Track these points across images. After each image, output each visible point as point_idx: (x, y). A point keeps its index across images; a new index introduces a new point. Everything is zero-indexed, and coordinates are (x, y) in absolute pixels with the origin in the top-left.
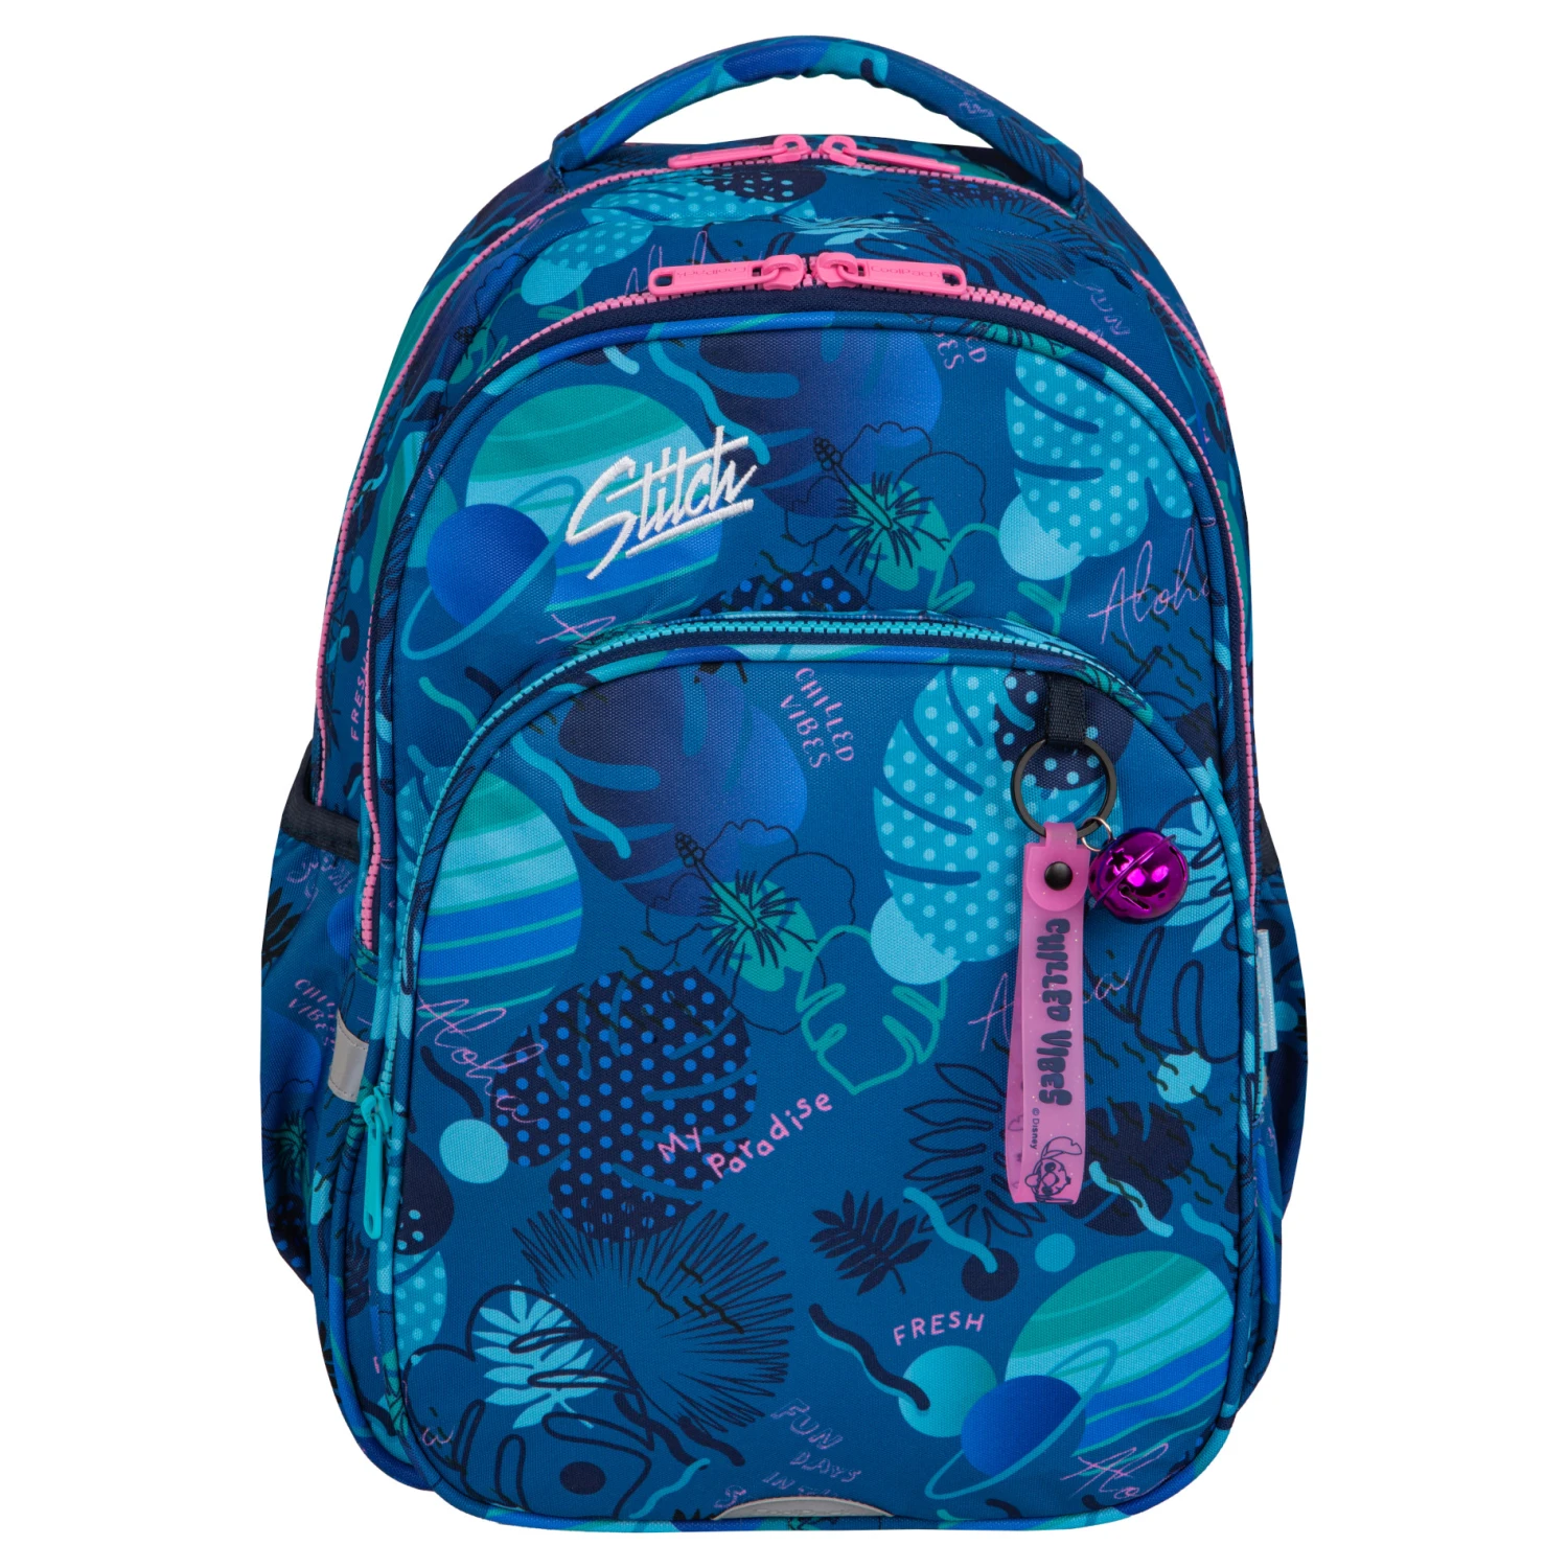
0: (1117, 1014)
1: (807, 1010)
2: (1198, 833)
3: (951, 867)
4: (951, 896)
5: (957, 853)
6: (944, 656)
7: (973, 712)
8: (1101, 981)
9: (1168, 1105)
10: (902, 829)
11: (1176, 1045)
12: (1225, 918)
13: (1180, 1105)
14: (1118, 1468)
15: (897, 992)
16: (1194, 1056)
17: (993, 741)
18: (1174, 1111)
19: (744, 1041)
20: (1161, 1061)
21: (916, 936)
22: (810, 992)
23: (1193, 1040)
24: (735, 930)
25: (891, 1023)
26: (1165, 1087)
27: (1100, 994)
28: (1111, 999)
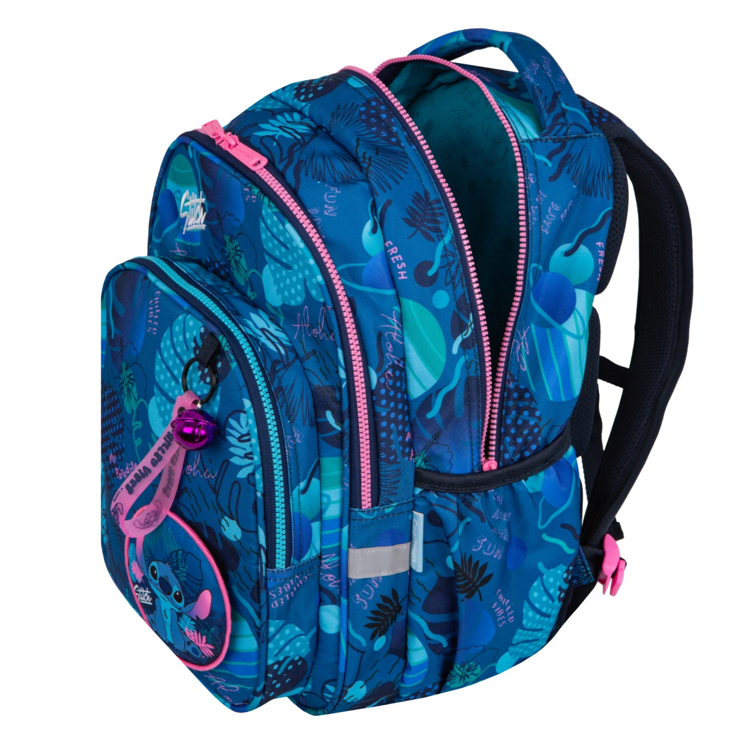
0: (211, 488)
1: (135, 426)
2: (242, 427)
3: (170, 395)
6: (186, 306)
7: (188, 335)
8: (207, 470)
9: (226, 538)
10: (161, 371)
11: (228, 513)
12: (249, 470)
13: (231, 540)
14: (223, 685)
15: (152, 435)
16: (234, 522)
17: (192, 350)
18: (230, 542)
19: (123, 429)
20: (223, 518)
21: (158, 416)
22: (135, 421)
23: (234, 515)
24: (124, 383)
26: (225, 530)
27: (207, 476)
28: (210, 480)
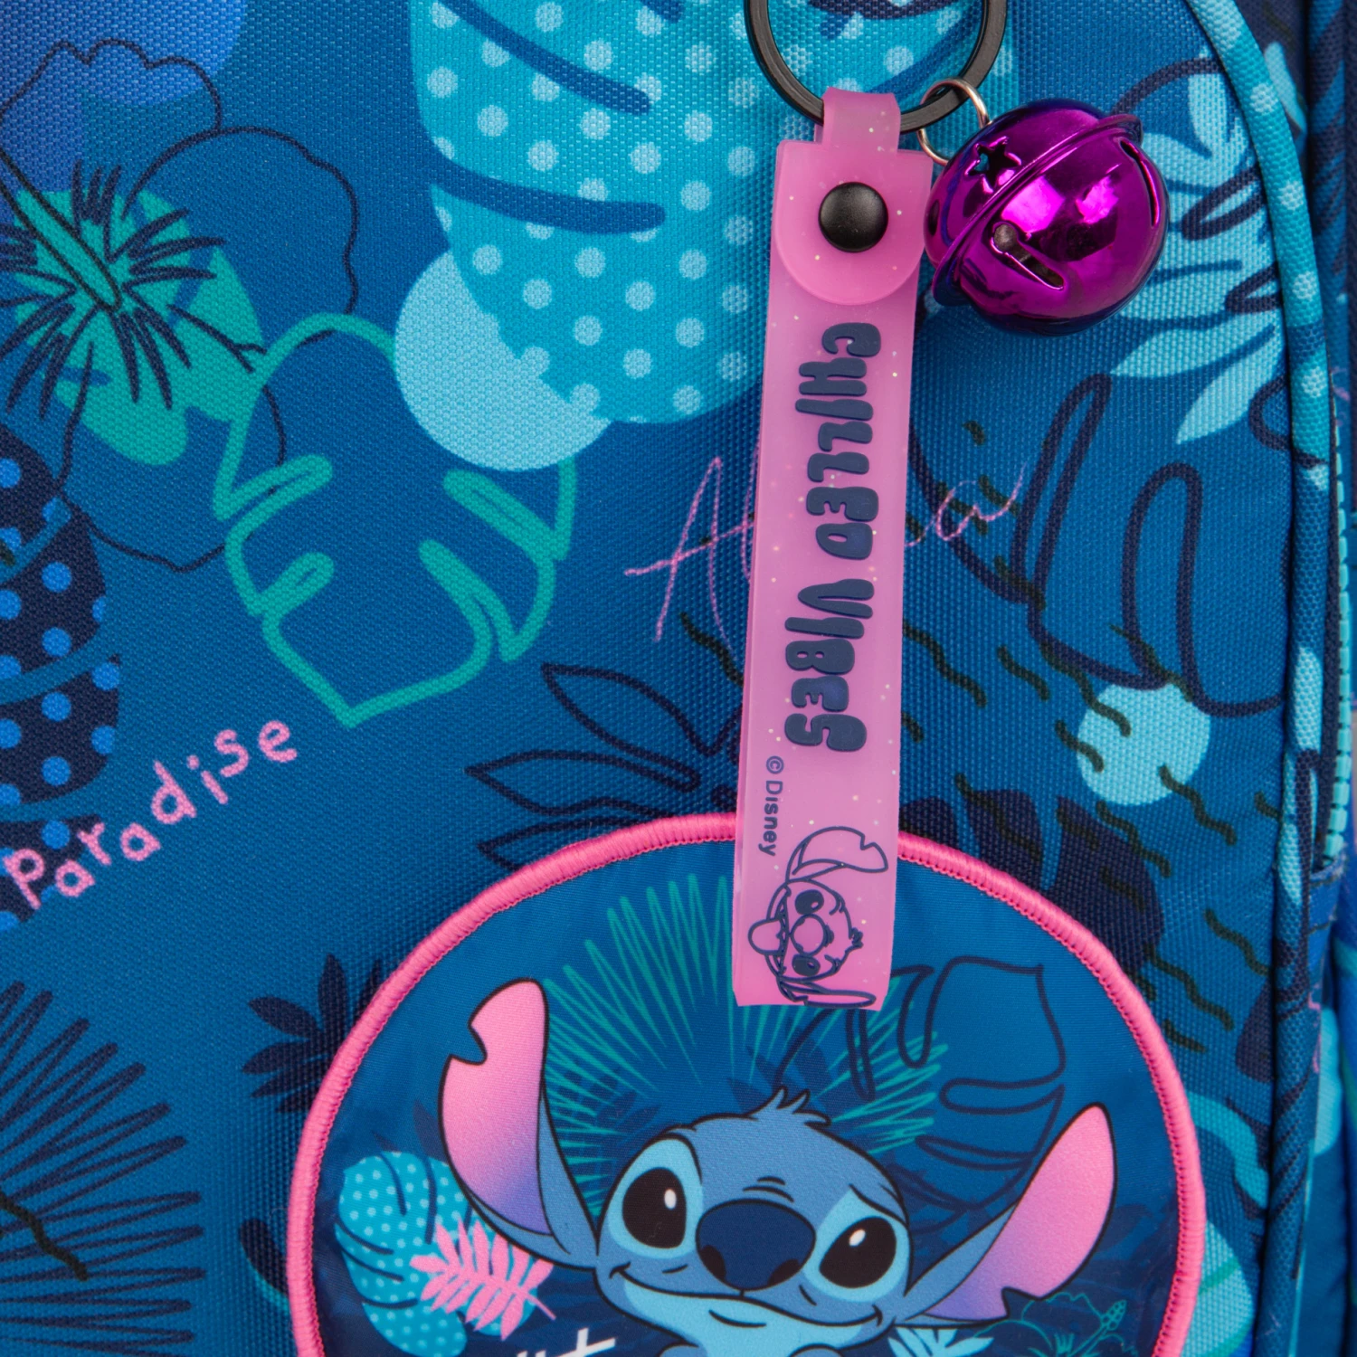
0: (987, 579)
1: (238, 516)
2: (1205, 152)
3: (593, 190)
4: (590, 260)
5: (611, 157)
8: (951, 494)
9: (1102, 805)
10: (478, 87)
11: (1125, 662)
12: (1260, 368)
13: (1131, 809)
15: (454, 484)
16: (1170, 695)
18: (1119, 822)
19: (89, 582)
20: (1090, 700)
21: (502, 351)
22: (246, 472)
23: (1168, 656)
24: (69, 310)
25: (437, 559)
26: (1098, 764)
27: (949, 526)
28: (974, 542)
